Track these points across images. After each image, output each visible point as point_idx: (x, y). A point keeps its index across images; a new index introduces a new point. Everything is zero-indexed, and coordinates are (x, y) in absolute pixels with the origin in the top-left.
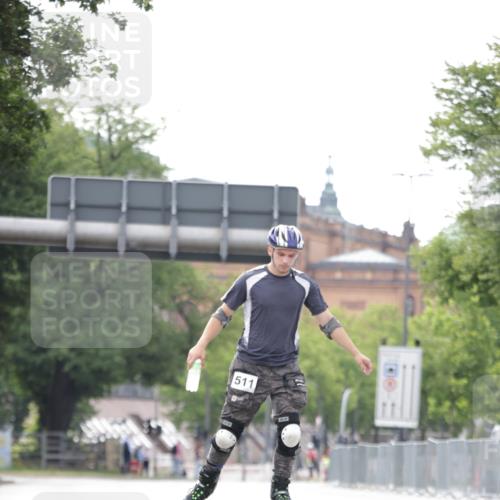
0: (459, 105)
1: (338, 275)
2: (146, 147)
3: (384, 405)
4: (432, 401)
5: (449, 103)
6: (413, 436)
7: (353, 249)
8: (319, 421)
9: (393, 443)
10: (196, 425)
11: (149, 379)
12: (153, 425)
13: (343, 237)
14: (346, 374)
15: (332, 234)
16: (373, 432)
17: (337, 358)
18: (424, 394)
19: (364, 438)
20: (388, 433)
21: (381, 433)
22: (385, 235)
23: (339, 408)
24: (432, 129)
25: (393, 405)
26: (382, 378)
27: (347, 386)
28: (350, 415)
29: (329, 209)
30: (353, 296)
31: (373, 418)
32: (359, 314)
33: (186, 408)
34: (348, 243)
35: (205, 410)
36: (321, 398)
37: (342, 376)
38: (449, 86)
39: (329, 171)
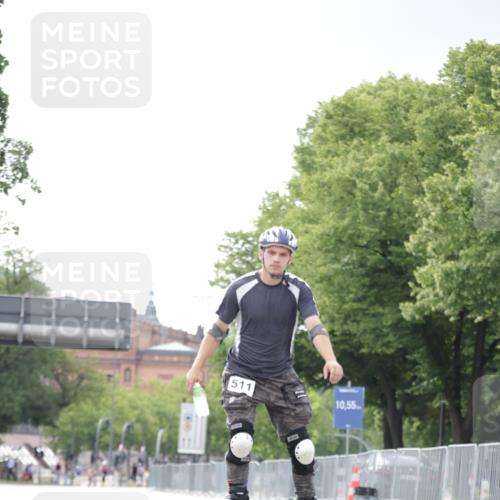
0: (232, 255)
1: (157, 358)
2: (36, 277)
3: (184, 440)
4: (213, 437)
5: (225, 254)
6: (201, 459)
7: (166, 343)
8: (143, 449)
9: (189, 464)
10: (66, 450)
11: (37, 422)
12: (39, 450)
13: (160, 335)
14: (161, 419)
15: (154, 333)
16: (176, 457)
17: (155, 409)
18: (209, 433)
19: (171, 460)
20: (186, 457)
21: (182, 457)
22: (185, 334)
23: (155, 441)
24: (216, 269)
25: (189, 440)
26: (182, 423)
27: (161, 428)
28: (163, 445)
29: (151, 317)
30: (165, 371)
31: (176, 448)
32: (169, 383)
33: (59, 440)
34: (163, 338)
35: (71, 441)
36: (145, 435)
37: (158, 422)
38: (226, 243)
39: (152, 293)
